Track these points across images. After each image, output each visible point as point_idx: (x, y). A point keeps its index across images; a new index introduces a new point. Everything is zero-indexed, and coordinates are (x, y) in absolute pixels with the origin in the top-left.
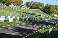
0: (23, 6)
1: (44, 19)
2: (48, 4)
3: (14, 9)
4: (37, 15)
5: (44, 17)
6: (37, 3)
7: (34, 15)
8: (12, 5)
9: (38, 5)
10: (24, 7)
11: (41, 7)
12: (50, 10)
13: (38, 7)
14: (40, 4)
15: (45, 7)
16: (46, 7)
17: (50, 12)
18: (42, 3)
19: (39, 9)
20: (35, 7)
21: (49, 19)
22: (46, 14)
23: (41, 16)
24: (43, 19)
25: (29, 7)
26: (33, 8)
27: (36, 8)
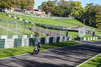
0: (35, 10)
1: (85, 39)
2: (92, 4)
3: (15, 18)
4: (69, 30)
5: (84, 34)
6: (67, 2)
7: (62, 30)
8: (10, 9)
9: (69, 7)
10: (38, 13)
11: (77, 13)
12: (96, 18)
13: (70, 12)
14: (74, 5)
15: (85, 11)
16: (88, 12)
17: (97, 21)
18: (79, 3)
19: (73, 15)
20: (63, 11)
21: (95, 39)
22: (89, 28)
23: (77, 31)
24: (83, 39)
25: (50, 14)
26: (58, 15)
27: (66, 15)
